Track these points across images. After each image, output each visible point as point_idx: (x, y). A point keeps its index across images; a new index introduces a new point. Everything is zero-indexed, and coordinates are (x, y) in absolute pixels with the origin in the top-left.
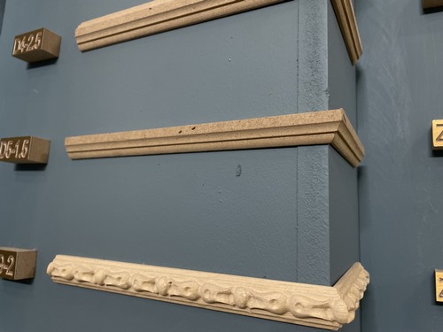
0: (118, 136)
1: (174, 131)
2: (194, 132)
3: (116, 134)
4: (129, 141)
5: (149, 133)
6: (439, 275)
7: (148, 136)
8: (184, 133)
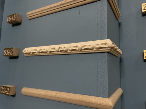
0: (43, 8)
1: (59, 3)
2: (65, 2)
3: (42, 8)
4: (46, 9)
5: (52, 6)
6: (145, 51)
7: (51, 7)
8: (62, 3)
